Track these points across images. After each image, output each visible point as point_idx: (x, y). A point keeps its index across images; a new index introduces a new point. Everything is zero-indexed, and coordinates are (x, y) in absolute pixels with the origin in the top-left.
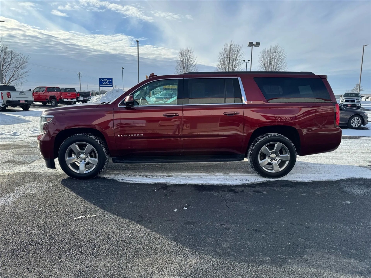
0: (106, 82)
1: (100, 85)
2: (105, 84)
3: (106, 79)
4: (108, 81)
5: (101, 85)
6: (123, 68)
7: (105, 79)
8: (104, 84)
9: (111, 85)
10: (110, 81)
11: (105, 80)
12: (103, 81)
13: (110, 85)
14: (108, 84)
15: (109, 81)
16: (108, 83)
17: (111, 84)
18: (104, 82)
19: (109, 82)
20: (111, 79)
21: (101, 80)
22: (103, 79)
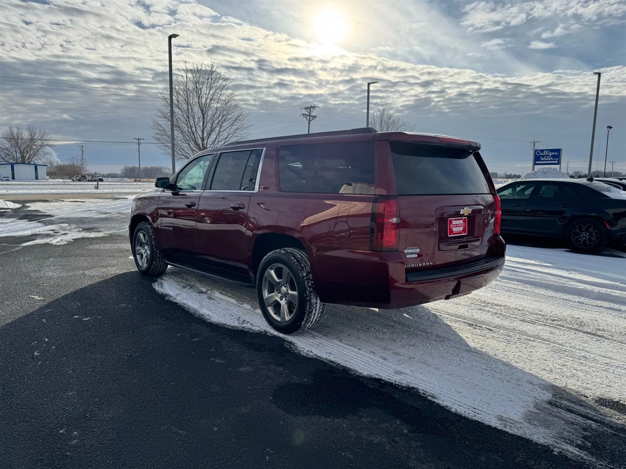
0: (547, 156)
1: (535, 162)
2: (546, 161)
3: (548, 150)
4: (550, 154)
5: (537, 162)
6: (611, 128)
7: (546, 150)
8: (544, 161)
9: (557, 162)
10: (556, 153)
11: (545, 153)
12: (542, 154)
13: (555, 160)
14: (551, 160)
15: (553, 154)
16: (552, 158)
17: (558, 159)
18: (543, 156)
19: (552, 156)
20: (559, 151)
21: (538, 153)
22: (542, 151)
